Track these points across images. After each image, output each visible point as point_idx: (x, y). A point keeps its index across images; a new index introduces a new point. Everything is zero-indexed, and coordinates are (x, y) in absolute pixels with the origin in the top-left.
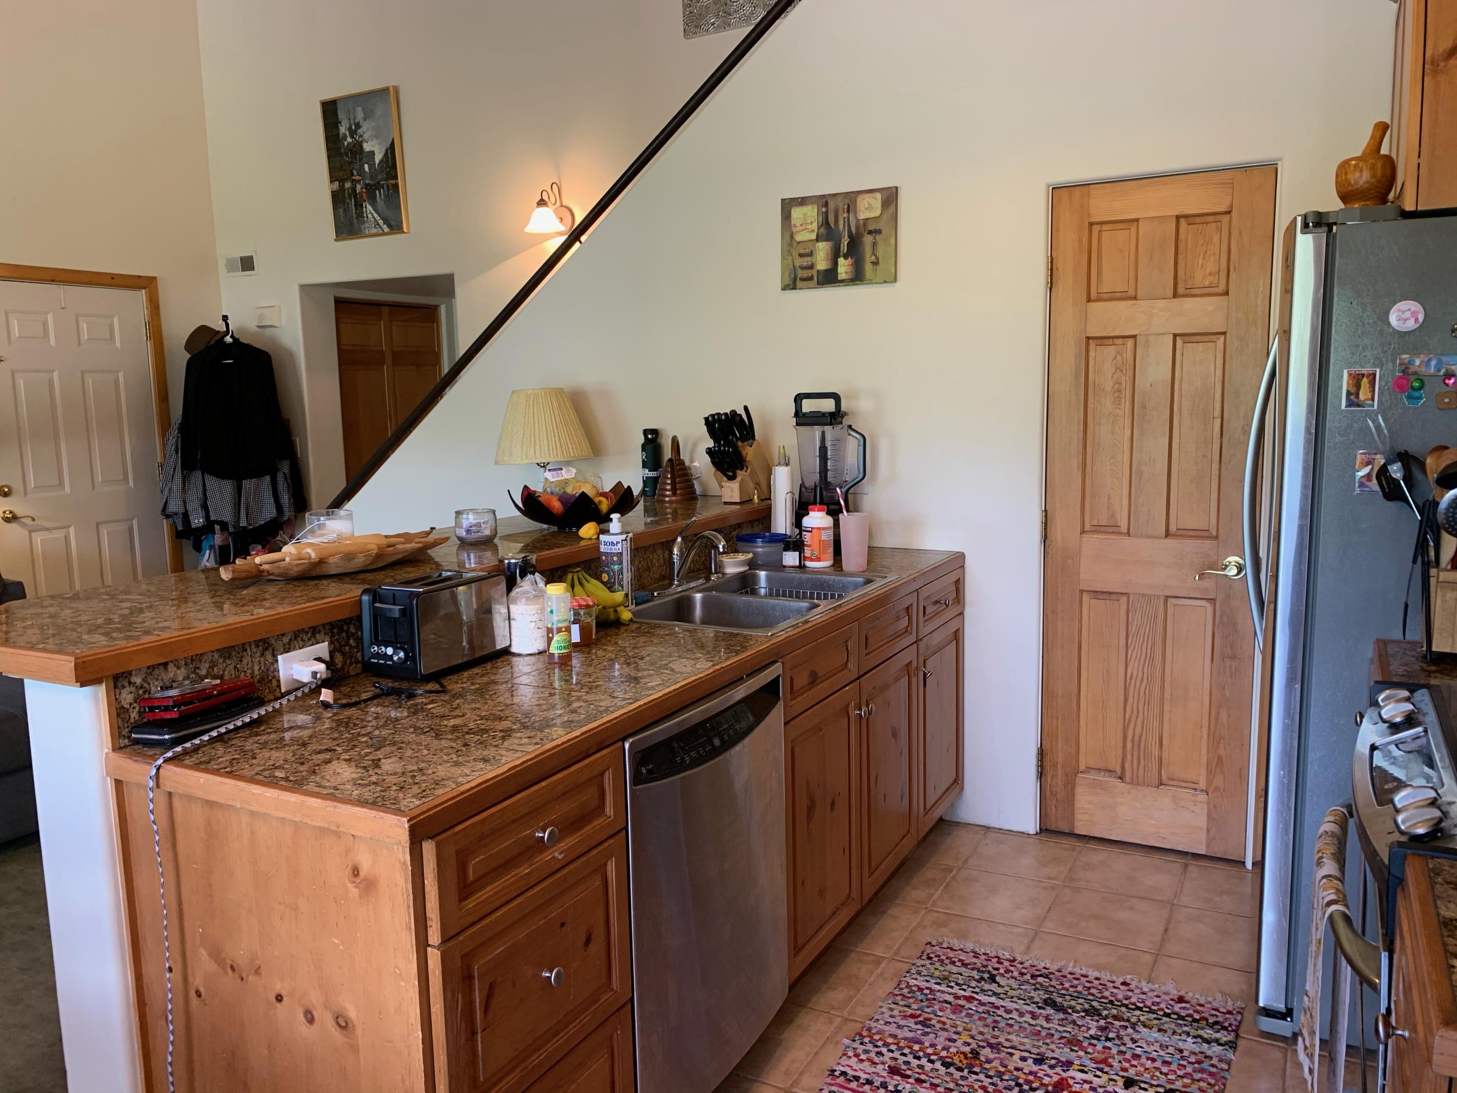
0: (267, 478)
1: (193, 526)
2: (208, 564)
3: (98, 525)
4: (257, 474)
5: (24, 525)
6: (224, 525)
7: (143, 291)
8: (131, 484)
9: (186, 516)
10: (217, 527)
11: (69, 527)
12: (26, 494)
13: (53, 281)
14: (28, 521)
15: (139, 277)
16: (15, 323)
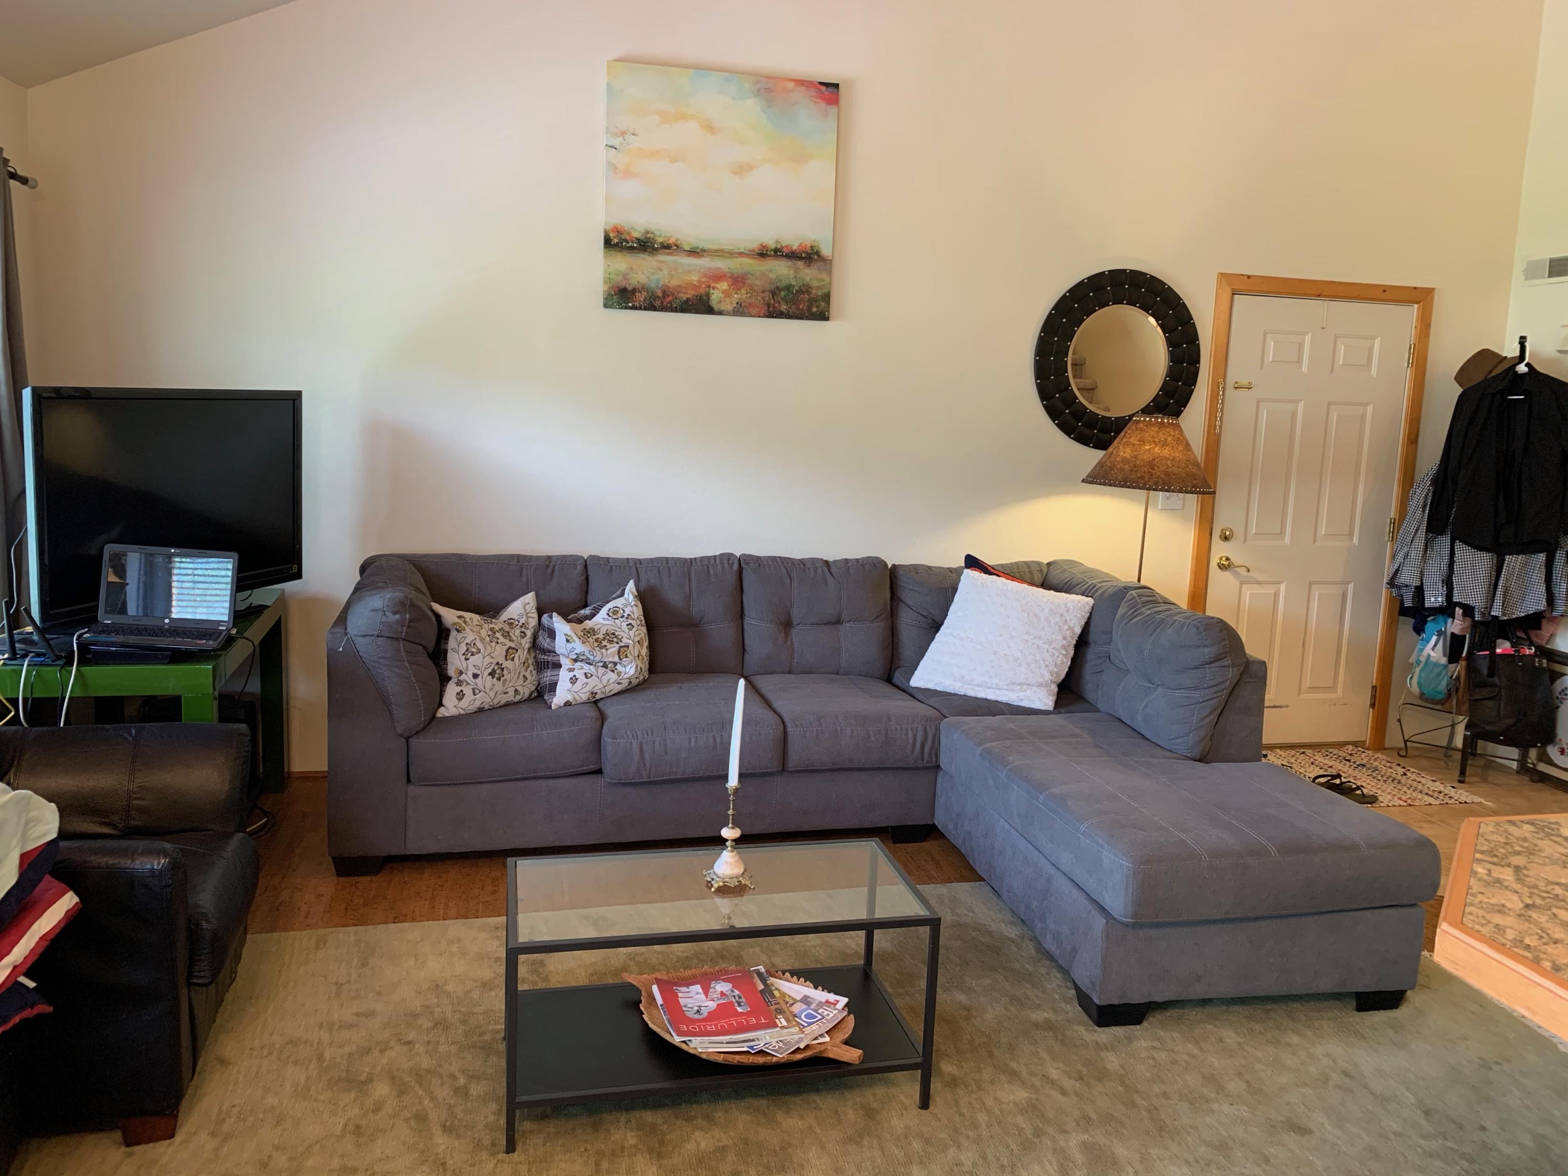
0: (1542, 557)
1: (1427, 605)
2: (1432, 654)
3: (1310, 584)
4: (1527, 548)
5: (1237, 574)
6: (1468, 610)
7: (1416, 306)
8: (1356, 541)
9: (1419, 591)
10: (1459, 611)
11: (1280, 583)
12: (1245, 540)
13: (1319, 296)
14: (1243, 571)
15: (1415, 288)
16: (1271, 345)
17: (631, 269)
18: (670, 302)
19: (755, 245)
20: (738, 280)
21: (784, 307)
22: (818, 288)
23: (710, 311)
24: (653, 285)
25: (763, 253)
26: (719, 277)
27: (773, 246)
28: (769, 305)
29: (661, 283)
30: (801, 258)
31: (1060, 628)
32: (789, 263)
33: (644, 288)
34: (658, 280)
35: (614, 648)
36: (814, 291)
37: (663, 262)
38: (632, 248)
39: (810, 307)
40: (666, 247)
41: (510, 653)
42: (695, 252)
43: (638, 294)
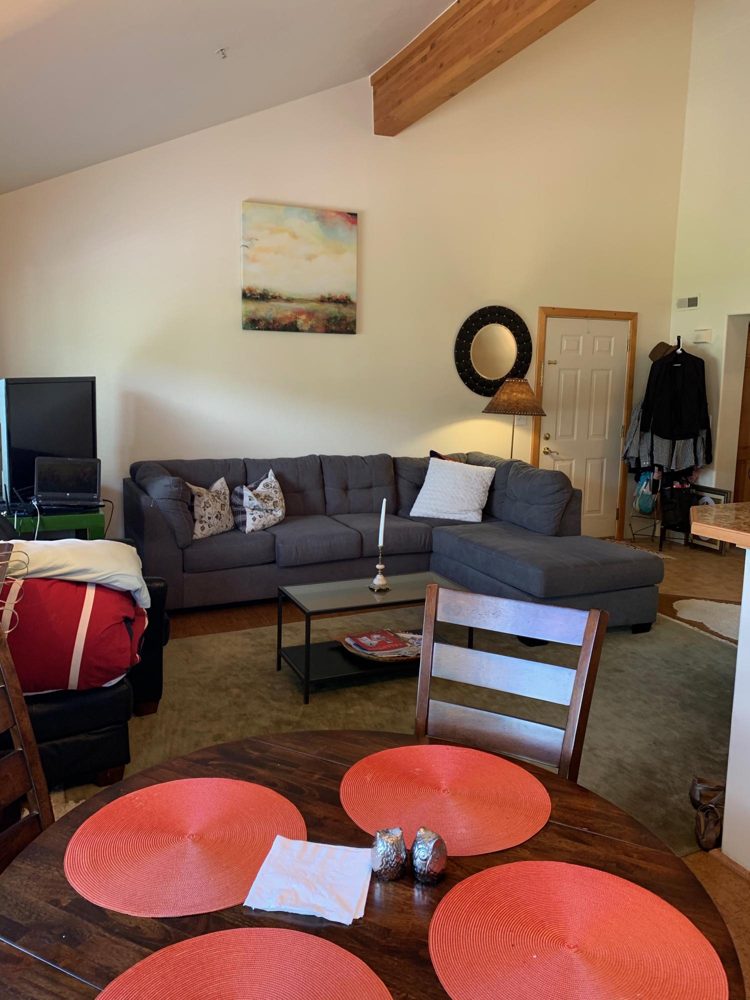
0: (692, 440)
1: (642, 466)
2: (645, 490)
3: (587, 459)
4: (685, 437)
5: (552, 457)
6: (661, 468)
7: (630, 321)
8: (607, 437)
9: (638, 460)
10: (656, 468)
11: (572, 460)
12: (555, 439)
13: (586, 317)
14: (555, 454)
15: (629, 313)
16: (565, 342)
17: (257, 309)
18: (277, 326)
19: (318, 296)
20: (310, 314)
21: (333, 328)
22: (350, 317)
23: (297, 330)
24: (268, 317)
25: (323, 300)
26: (301, 313)
27: (327, 296)
28: (326, 327)
29: (272, 317)
30: (341, 303)
31: (482, 483)
32: (336, 305)
33: (264, 319)
34: (271, 315)
35: (271, 503)
36: (348, 319)
37: (273, 305)
38: (257, 299)
39: (346, 328)
40: (274, 298)
41: (223, 506)
42: (289, 300)
43: (261, 322)
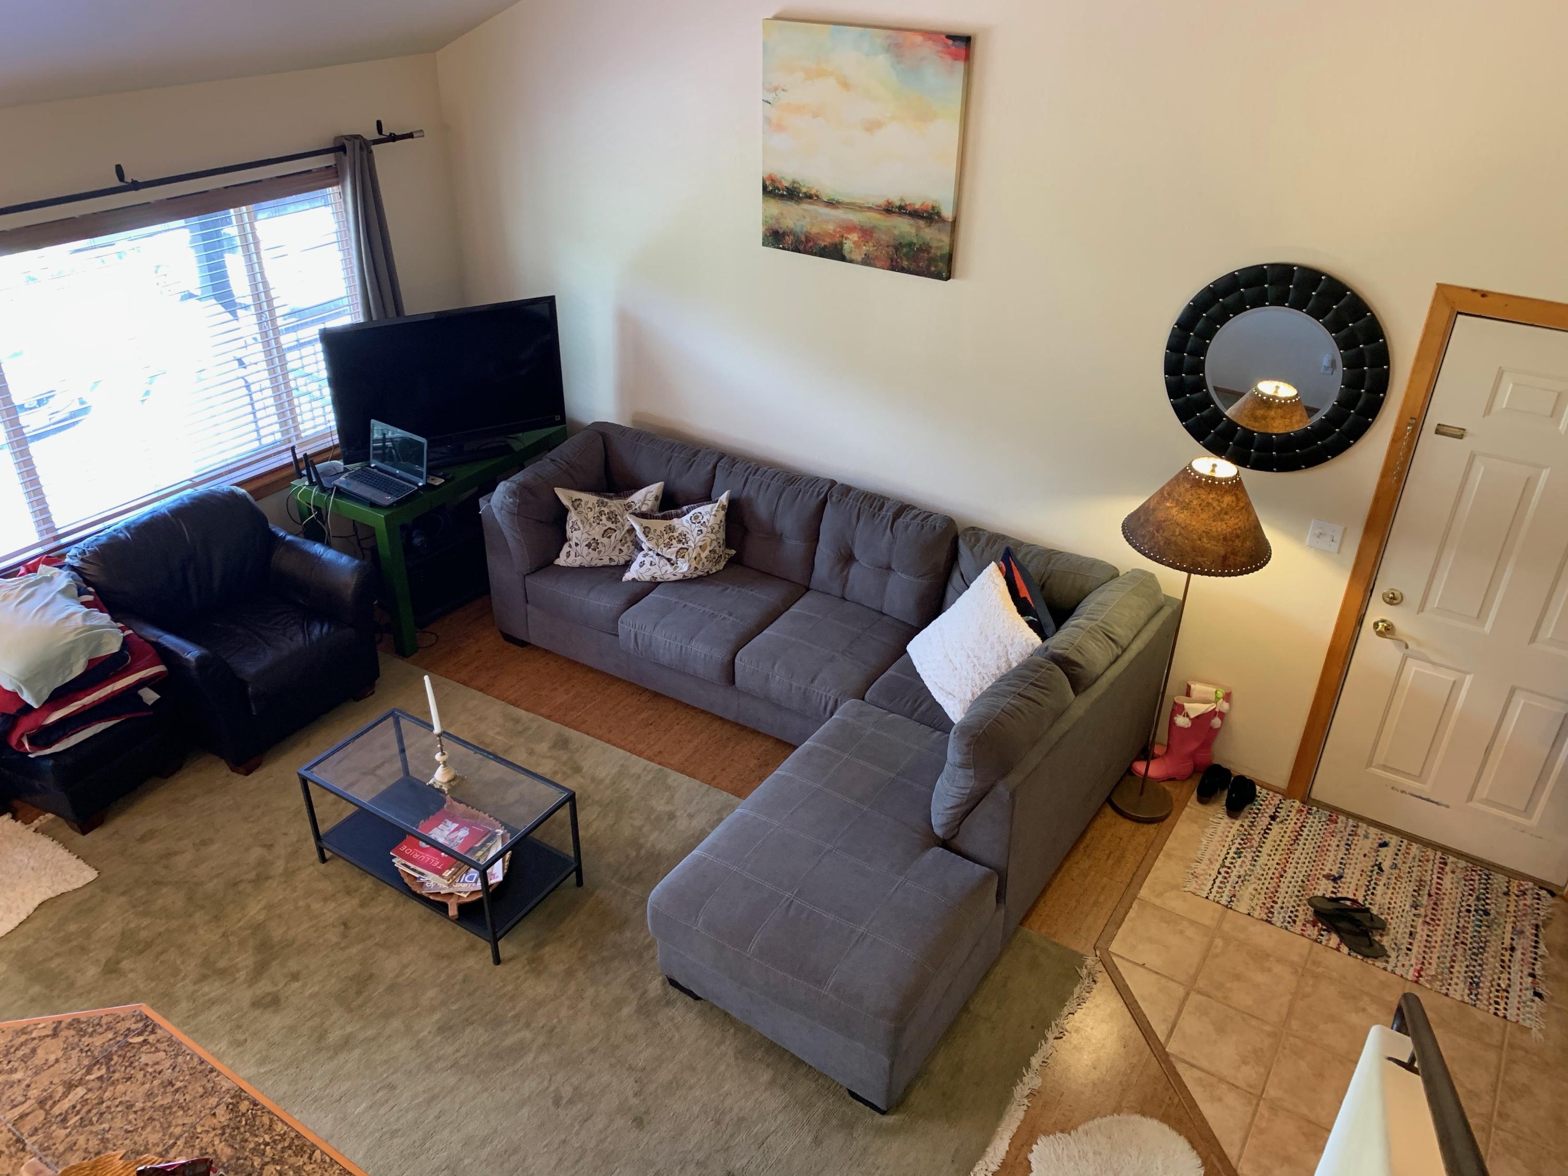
3: (1513, 690)
5: (1400, 646)
11: (1465, 673)
17: (782, 214)
18: (811, 247)
19: (881, 201)
20: (867, 233)
21: (905, 263)
22: (937, 248)
23: (843, 258)
24: (798, 229)
25: (889, 210)
26: (851, 228)
27: (898, 203)
28: (892, 260)
29: (805, 229)
30: (922, 217)
32: (912, 221)
33: (791, 232)
34: (802, 226)
36: (933, 251)
37: (805, 210)
38: (782, 196)
39: (928, 267)
40: (809, 197)
42: (832, 204)
43: (787, 238)
